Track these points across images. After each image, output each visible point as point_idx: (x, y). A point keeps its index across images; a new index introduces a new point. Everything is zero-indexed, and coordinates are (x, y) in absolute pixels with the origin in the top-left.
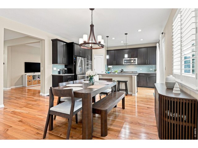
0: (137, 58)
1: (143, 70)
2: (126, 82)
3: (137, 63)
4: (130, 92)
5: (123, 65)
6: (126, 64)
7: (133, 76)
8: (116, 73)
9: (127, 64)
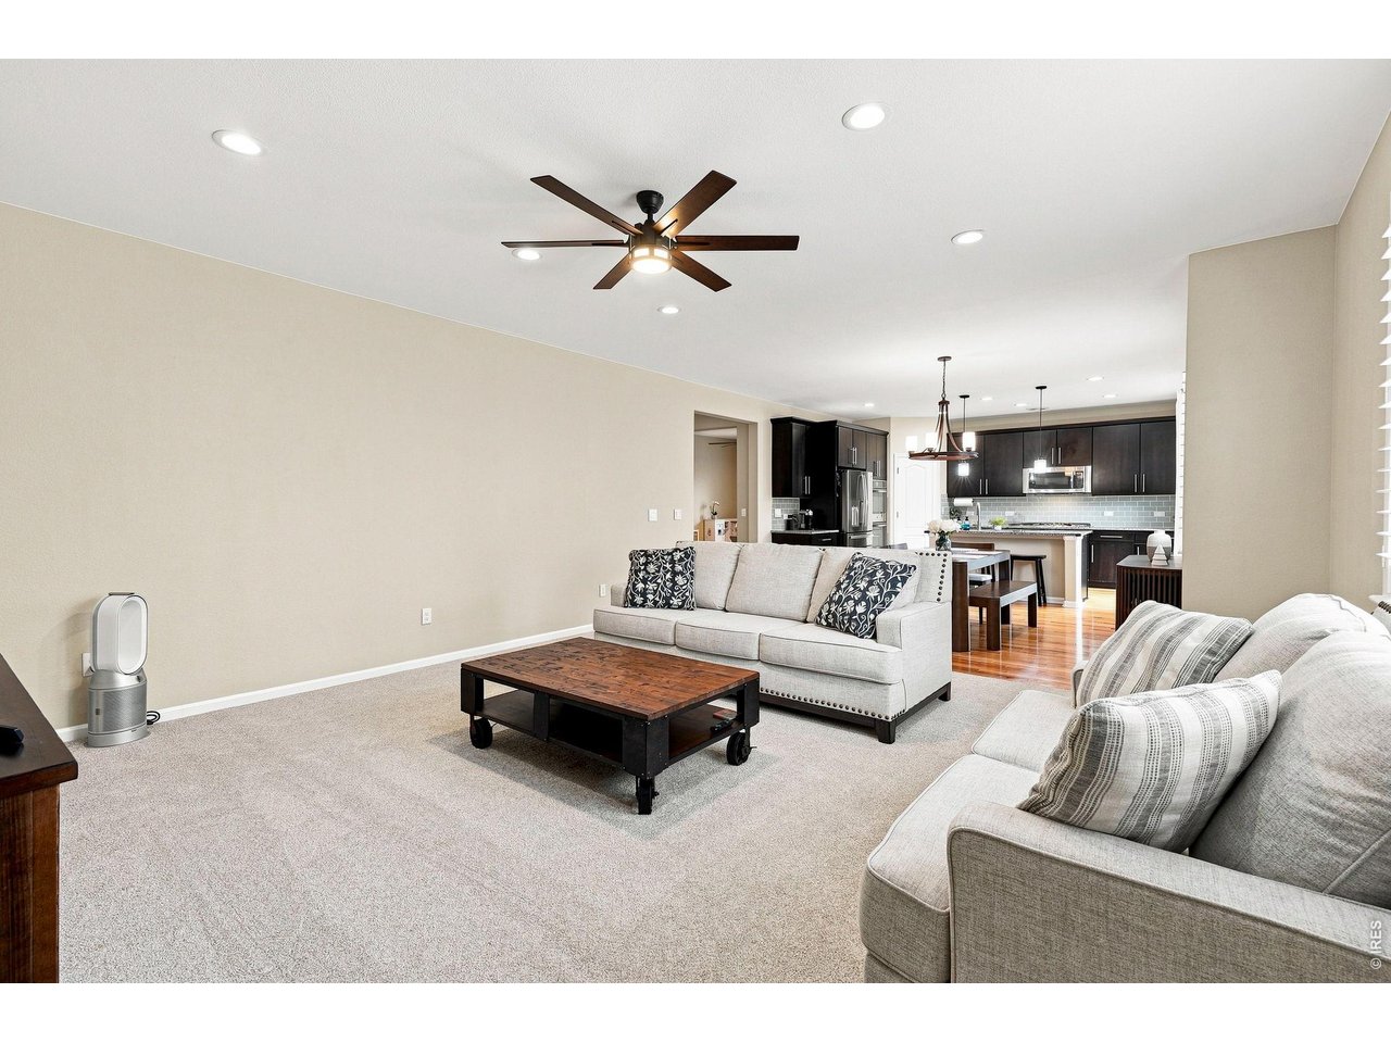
0: (1089, 468)
1: (1116, 516)
2: (1037, 561)
3: (1089, 489)
4: (1053, 596)
5: (1025, 495)
6: (1034, 491)
7: (1066, 538)
8: (998, 528)
9: (1043, 491)
